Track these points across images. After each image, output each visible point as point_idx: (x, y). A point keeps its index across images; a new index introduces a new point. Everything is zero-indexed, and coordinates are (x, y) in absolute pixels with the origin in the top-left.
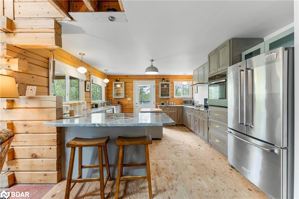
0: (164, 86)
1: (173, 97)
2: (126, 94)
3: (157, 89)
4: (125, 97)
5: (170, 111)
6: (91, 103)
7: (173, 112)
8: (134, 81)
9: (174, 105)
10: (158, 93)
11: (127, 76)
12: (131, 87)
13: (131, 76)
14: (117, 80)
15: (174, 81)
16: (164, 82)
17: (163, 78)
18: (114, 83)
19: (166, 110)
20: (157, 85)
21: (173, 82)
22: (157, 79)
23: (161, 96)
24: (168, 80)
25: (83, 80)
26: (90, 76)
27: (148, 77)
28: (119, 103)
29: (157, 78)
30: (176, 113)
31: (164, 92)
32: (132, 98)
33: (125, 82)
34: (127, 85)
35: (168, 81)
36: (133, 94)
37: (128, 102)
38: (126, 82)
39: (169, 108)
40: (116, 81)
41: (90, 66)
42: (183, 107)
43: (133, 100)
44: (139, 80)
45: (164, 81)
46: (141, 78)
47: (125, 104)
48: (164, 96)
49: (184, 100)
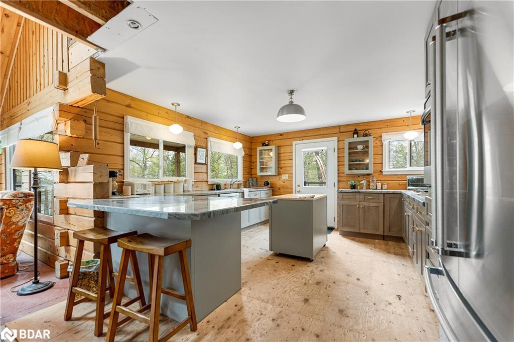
0: (356, 148)
1: (381, 172)
2: (280, 168)
3: (340, 155)
4: (279, 174)
5: (366, 204)
6: (209, 183)
7: (372, 204)
8: (294, 143)
9: (382, 189)
10: (343, 163)
11: (281, 135)
12: (289, 154)
13: (288, 133)
14: (265, 143)
15: (383, 134)
16: (356, 139)
17: (356, 130)
18: (259, 149)
19: (355, 199)
20: (340, 147)
21: (381, 137)
22: (340, 133)
23: (350, 169)
24: (367, 132)
25: (191, 147)
26: (207, 139)
27: (322, 132)
28: (267, 184)
29: (341, 131)
30: (381, 208)
31: (356, 161)
32: (290, 175)
33: (278, 146)
34: (282, 152)
35: (367, 136)
36: (292, 167)
37: (284, 182)
38: (281, 146)
39: (362, 196)
40: (263, 146)
41: (206, 123)
42: (401, 194)
43: (292, 179)
44: (303, 140)
45: (356, 136)
46: (308, 135)
47: (278, 186)
48: (356, 169)
49: (408, 177)
